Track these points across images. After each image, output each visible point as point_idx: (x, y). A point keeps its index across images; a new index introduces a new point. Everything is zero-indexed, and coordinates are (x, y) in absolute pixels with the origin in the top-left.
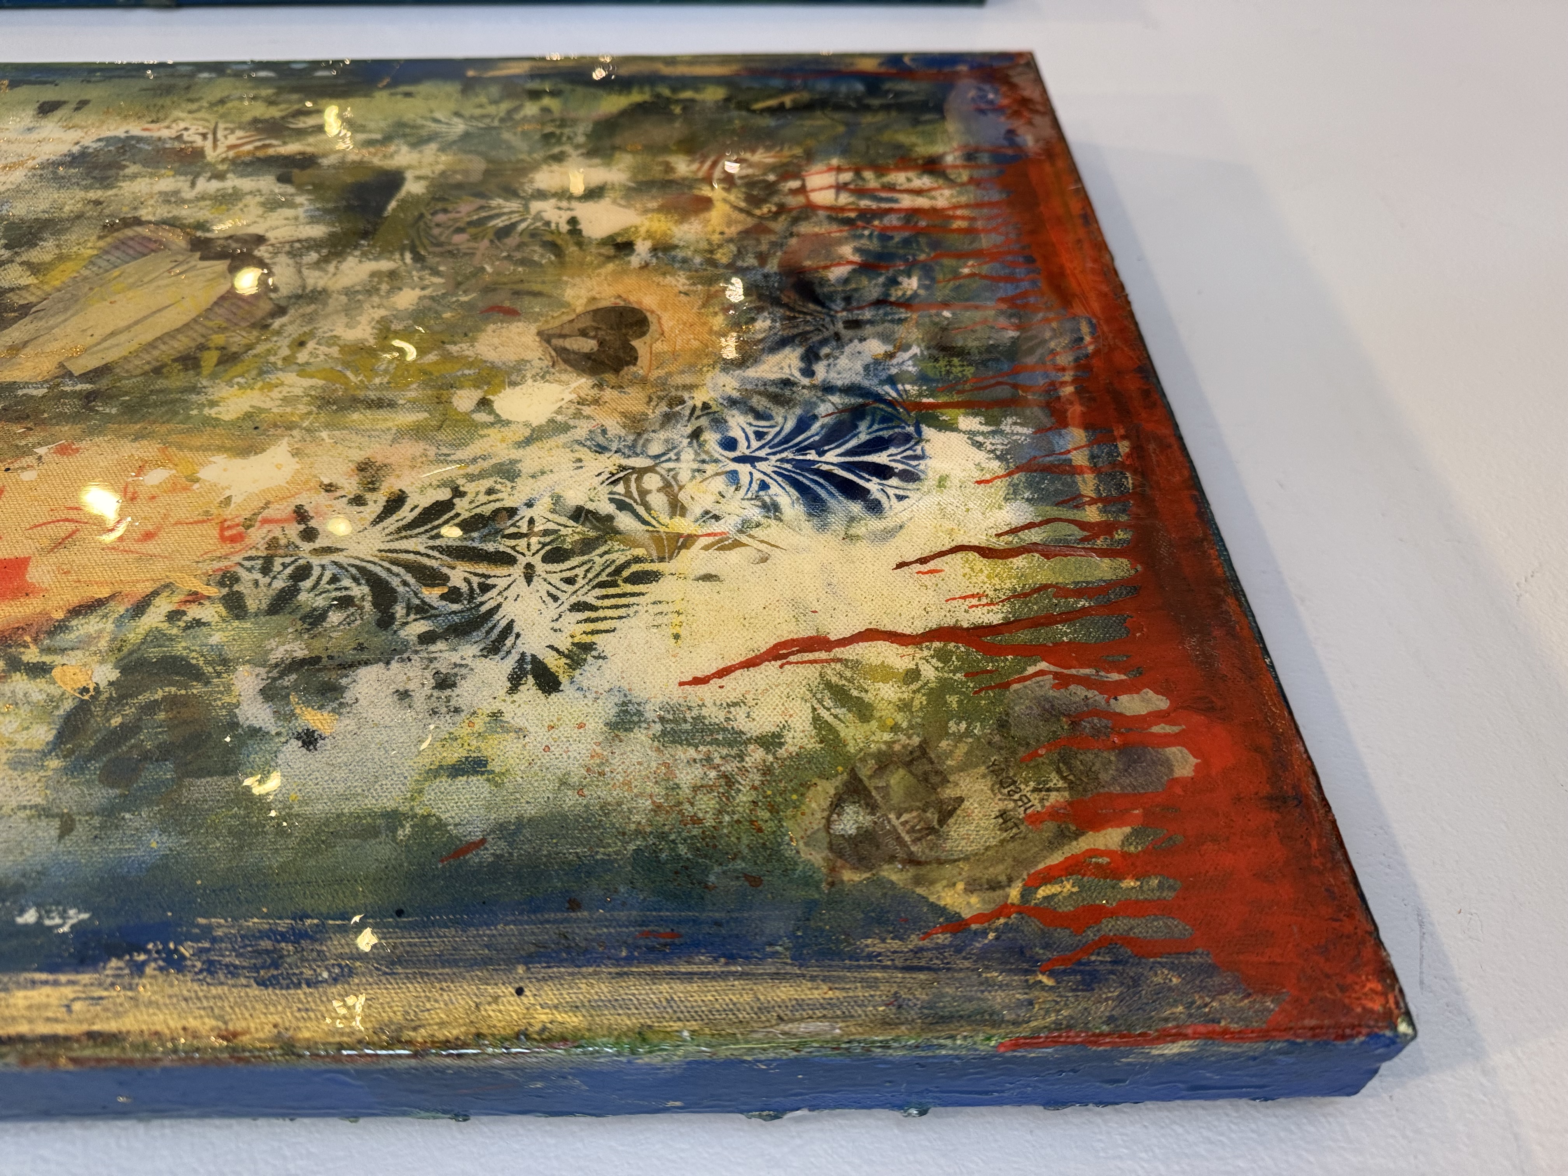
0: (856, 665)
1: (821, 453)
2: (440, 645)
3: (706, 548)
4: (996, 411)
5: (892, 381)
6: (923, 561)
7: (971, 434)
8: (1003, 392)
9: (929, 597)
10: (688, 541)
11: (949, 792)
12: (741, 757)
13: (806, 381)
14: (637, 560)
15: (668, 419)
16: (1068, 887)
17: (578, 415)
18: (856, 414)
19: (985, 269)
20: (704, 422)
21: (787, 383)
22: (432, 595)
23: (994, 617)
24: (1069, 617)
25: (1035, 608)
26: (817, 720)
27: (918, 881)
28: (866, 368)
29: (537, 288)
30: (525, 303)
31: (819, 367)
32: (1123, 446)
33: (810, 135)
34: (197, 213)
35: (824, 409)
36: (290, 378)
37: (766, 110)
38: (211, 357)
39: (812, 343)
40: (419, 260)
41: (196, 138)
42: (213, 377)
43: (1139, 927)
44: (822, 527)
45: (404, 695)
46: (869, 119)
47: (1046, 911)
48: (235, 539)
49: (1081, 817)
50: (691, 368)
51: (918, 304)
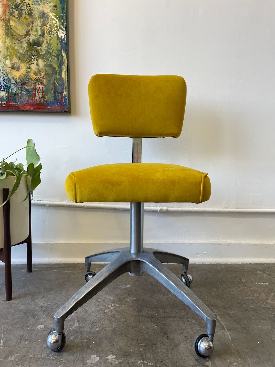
1: (3, 84)
4: (8, 97)
5: (11, 90)
7: (5, 95)
8: (10, 98)
15: (7, 73)
17: (6, 66)
18: (7, 87)
19: (26, 99)
20: (6, 75)
21: (11, 82)
28: (13, 88)
29: (23, 61)
30: (20, 60)
31: (13, 84)
32: (4, 106)
33: (49, 86)
34: (34, 29)
35: (8, 84)
36: (10, 44)
37: (54, 82)
38: (13, 37)
39: (16, 84)
40: (27, 51)
41: (48, 24)
42: (11, 38)
46: (53, 92)
50: (12, 74)
51: (21, 93)
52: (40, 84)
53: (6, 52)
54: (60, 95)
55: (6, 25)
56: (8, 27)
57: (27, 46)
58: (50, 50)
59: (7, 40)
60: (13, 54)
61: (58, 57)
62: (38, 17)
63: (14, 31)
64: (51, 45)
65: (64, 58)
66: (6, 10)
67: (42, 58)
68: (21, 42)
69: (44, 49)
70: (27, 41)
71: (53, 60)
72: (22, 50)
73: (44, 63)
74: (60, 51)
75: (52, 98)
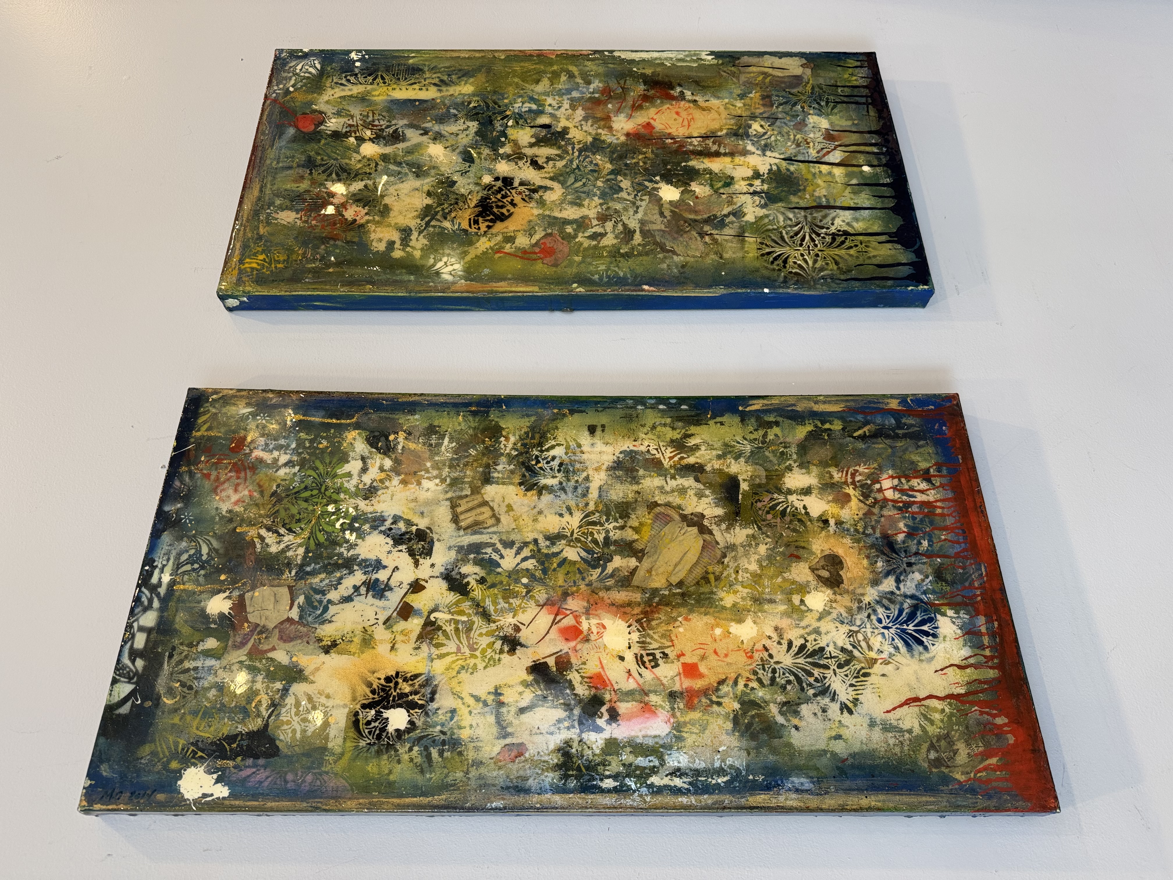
0: (927, 707)
1: (908, 625)
2: (819, 698)
3: (881, 664)
4: (958, 608)
5: (925, 593)
6: (942, 670)
7: (951, 617)
8: (959, 599)
9: (945, 683)
10: (875, 661)
11: (955, 747)
12: (903, 736)
13: (898, 592)
14: (863, 668)
15: (860, 609)
16: (984, 774)
17: (831, 607)
18: (915, 609)
19: (949, 537)
20: (870, 611)
21: (892, 593)
22: (811, 680)
23: (962, 691)
24: (982, 691)
25: (973, 688)
26: (920, 724)
27: (950, 772)
28: (916, 586)
29: (802, 544)
30: (801, 552)
31: (901, 586)
32: (996, 624)
33: (879, 455)
34: (675, 499)
35: (906, 606)
36: (740, 588)
37: (859, 437)
38: (712, 577)
39: (897, 574)
40: (760, 528)
41: (655, 452)
42: (716, 587)
43: (1000, 784)
44: (912, 656)
45: (815, 714)
46: (899, 444)
47: (979, 780)
48: (751, 657)
49: (987, 755)
50: (861, 586)
51: (929, 555)
52: (877, 486)
53: (773, 606)
54: (904, 420)
55: (667, 605)
56: (675, 594)
57: (741, 525)
58: (748, 448)
59: (728, 600)
60: (780, 580)
61: (770, 425)
62: (631, 483)
63: (690, 571)
64: (726, 445)
65: (766, 405)
66: (609, 601)
67: (781, 476)
68: (732, 547)
69: (744, 469)
70: (724, 526)
71: (782, 440)
72: (757, 545)
73: (796, 470)
74: (744, 417)
75: (922, 446)
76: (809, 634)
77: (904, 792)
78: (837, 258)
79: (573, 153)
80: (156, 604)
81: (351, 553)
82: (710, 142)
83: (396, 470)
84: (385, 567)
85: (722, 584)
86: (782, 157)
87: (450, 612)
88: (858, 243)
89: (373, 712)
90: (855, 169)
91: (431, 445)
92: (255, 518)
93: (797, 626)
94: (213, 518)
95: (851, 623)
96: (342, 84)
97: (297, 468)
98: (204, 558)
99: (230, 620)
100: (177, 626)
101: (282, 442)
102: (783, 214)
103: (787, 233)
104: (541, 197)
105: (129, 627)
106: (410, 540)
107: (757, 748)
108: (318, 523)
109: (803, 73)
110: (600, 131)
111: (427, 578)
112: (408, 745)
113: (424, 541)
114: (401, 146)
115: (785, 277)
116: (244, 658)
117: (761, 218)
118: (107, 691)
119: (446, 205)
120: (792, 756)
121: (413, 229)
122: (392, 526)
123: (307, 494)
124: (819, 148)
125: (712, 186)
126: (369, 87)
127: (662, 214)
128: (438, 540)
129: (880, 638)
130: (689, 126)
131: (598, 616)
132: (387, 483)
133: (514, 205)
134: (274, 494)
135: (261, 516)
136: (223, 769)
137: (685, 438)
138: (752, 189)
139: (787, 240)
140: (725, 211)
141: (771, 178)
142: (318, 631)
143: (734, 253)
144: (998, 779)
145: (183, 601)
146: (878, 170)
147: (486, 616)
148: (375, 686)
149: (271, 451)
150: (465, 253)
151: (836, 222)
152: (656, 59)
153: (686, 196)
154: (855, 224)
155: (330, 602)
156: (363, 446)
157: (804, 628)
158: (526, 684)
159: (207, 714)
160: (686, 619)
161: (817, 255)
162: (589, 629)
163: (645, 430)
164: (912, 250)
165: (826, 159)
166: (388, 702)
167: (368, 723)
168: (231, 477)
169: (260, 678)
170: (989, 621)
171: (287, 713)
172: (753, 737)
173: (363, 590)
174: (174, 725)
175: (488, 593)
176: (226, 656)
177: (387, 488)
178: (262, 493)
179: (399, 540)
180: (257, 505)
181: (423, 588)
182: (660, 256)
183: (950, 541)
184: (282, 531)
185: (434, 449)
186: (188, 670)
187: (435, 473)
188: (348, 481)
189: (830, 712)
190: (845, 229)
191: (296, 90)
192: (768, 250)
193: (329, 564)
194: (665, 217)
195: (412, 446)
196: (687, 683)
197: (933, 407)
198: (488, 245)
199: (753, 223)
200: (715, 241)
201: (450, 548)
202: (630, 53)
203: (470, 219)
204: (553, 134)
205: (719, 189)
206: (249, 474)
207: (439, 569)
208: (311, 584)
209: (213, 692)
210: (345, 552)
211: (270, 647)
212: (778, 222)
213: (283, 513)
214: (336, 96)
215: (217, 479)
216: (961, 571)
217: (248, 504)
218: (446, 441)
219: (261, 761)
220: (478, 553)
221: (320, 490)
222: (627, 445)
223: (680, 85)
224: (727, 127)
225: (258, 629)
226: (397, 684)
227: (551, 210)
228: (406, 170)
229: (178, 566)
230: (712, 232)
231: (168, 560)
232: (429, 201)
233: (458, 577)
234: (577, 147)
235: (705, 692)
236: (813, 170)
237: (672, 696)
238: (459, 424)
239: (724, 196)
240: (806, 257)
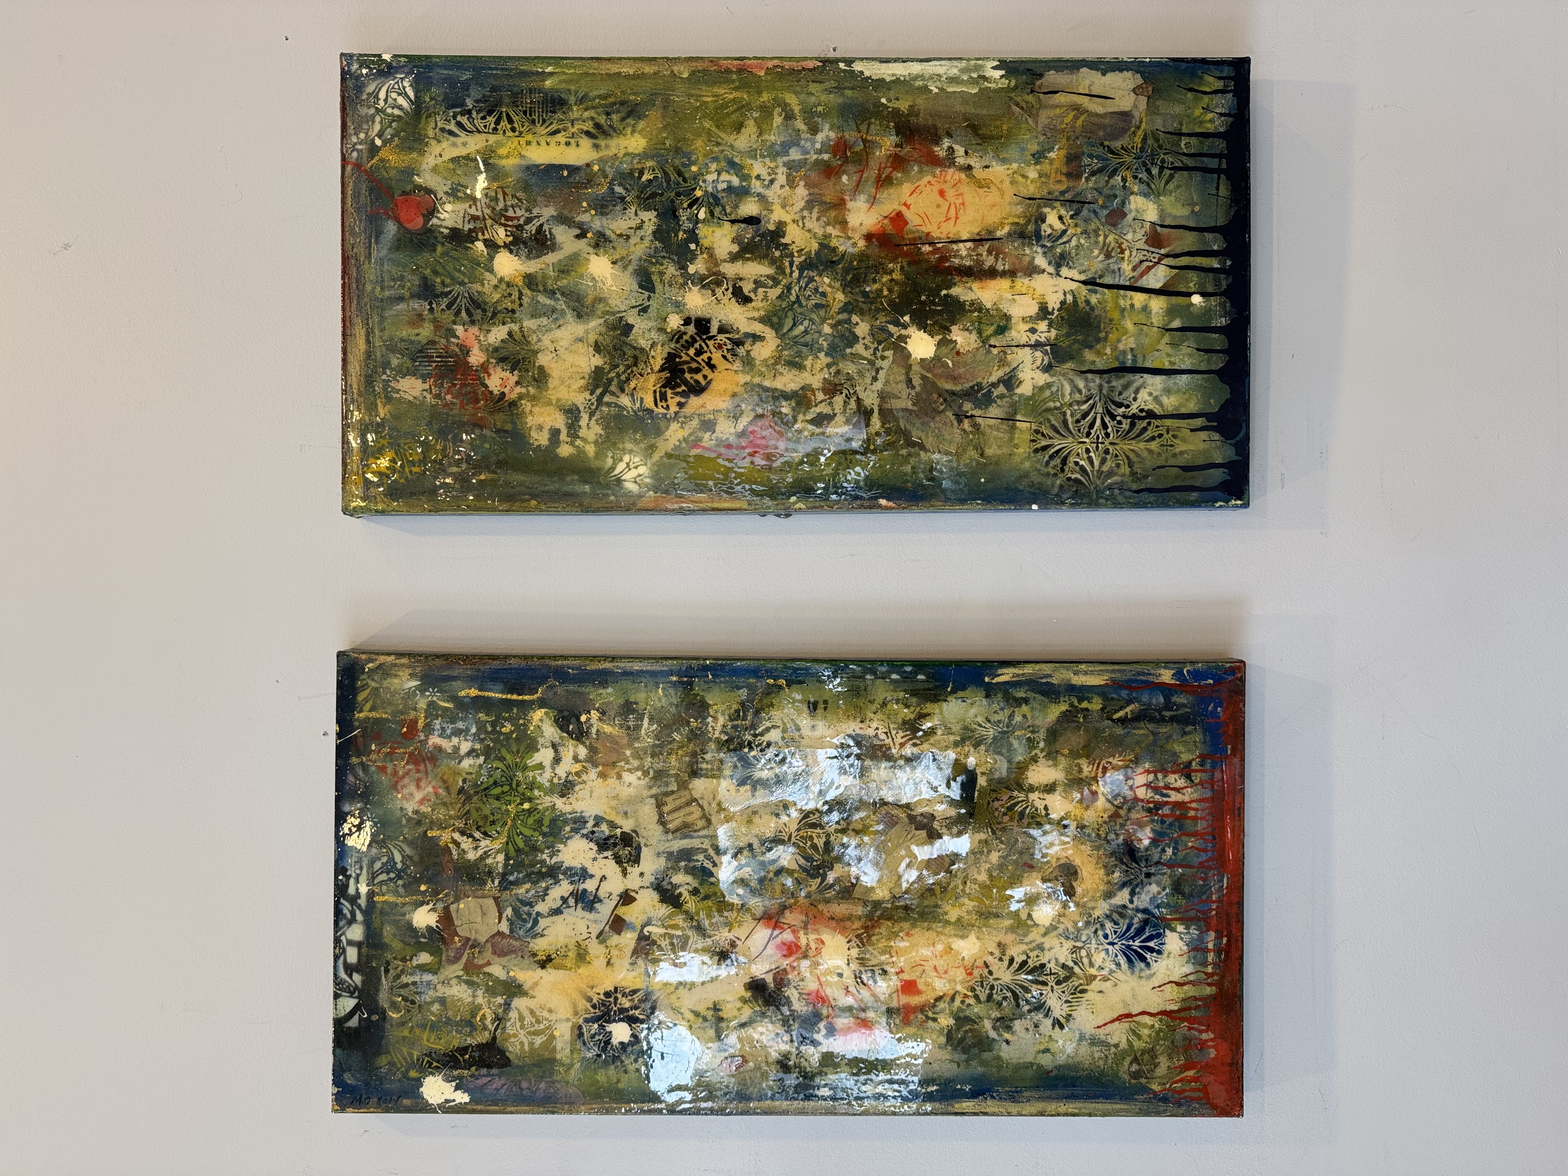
0: (1138, 1023)
1: (1134, 941)
2: (1033, 1014)
3: (1100, 980)
4: (1189, 923)
5: (1158, 907)
6: (1160, 987)
7: (1180, 933)
8: (1193, 913)
9: (1160, 1000)
10: (1095, 977)
11: (1157, 1060)
12: (1109, 1050)
13: (1130, 906)
14: (1081, 985)
15: (1088, 923)
16: (1179, 1084)
17: (1059, 922)
18: (1146, 922)
19: (1197, 844)
20: (1098, 926)
21: (1124, 906)
22: (1028, 996)
23: (1175, 1007)
24: (1197, 1007)
25: (1187, 1004)
26: (1128, 1040)
27: (1147, 1083)
28: (1151, 899)
30: (1035, 861)
31: (1135, 899)
32: (1225, 940)
33: (1138, 743)
35: (1136, 920)
36: (966, 901)
37: (1119, 720)
38: (937, 888)
39: (1133, 885)
40: (994, 832)
41: (883, 736)
42: (942, 899)
43: (1193, 1094)
44: (1133, 973)
45: (1027, 1029)
46: (1163, 730)
47: (1174, 1091)
48: (970, 974)
49: (1186, 1067)
50: (1093, 899)
51: (1171, 865)
52: (1130, 782)
53: (999, 920)
54: (1174, 699)
55: (889, 919)
56: (897, 907)
57: (974, 828)
58: (991, 733)
59: (953, 914)
60: (1009, 892)
61: (1018, 702)
64: (966, 728)
65: (1018, 675)
66: (828, 915)
67: (1024, 769)
69: (984, 760)
70: (955, 829)
71: (1030, 723)
72: (989, 852)
73: (1042, 761)
74: (990, 691)
75: (1190, 733)
76: (1031, 950)
77: (1101, 1100)
78: (1132, 456)
79: (792, 272)
80: (359, 917)
81: (554, 860)
82: (983, 250)
83: (592, 760)
84: (592, 876)
85: (948, 896)
86: (1083, 277)
87: (663, 926)
88: (1164, 432)
89: (596, 1026)
90: (1181, 300)
91: (629, 728)
92: (445, 820)
93: (1021, 942)
94: (399, 820)
95: (1077, 939)
96: (451, 133)
97: (482, 758)
98: (399, 866)
99: (439, 934)
100: (386, 940)
101: (460, 725)
102: (1071, 381)
103: (1072, 415)
104: (748, 352)
105: (337, 941)
106: (615, 845)
107: (967, 1061)
108: (514, 826)
109: (1135, 106)
110: (830, 230)
111: (637, 888)
112: (633, 1057)
113: (631, 846)
114: (551, 258)
115: (1061, 486)
116: (461, 973)
117: (1041, 389)
118: (332, 1006)
119: (622, 368)
120: (999, 1068)
121: (582, 409)
122: (595, 829)
123: (497, 791)
124: (1137, 260)
125: (980, 333)
126: (493, 138)
127: (909, 382)
128: (646, 846)
129: (1103, 954)
130: (957, 218)
131: (816, 931)
132: (584, 777)
133: (712, 367)
134: (461, 791)
135: (451, 817)
136: (460, 1078)
137: (919, 718)
138: (1034, 338)
139: (1071, 426)
140: (994, 379)
141: (1062, 318)
142: (531, 945)
143: (999, 447)
144: (1192, 1090)
145: (387, 914)
146: (1214, 301)
147: (700, 929)
148: (595, 1001)
149: (449, 737)
150: (652, 448)
151: (1140, 396)
152: (916, 77)
153: (945, 351)
154: (1165, 400)
155: (538, 914)
156: (552, 729)
157: (1027, 944)
158: (744, 1001)
159: (434, 1027)
160: (908, 934)
161: (1107, 452)
162: (808, 945)
163: (874, 707)
164: (1233, 442)
165: (1145, 282)
166: (609, 1016)
167: (593, 1036)
168: (410, 770)
169: (480, 993)
170: (1219, 937)
171: (512, 1026)
172: (965, 1051)
173: (571, 901)
174: (404, 1038)
175: (700, 905)
176: (442, 970)
177: (585, 782)
178: (447, 789)
179: (603, 845)
180: (444, 804)
181: (634, 899)
182: (904, 452)
183: (1197, 849)
184: (477, 835)
185: (633, 732)
186: (406, 985)
187: (636, 763)
188: (541, 775)
189: (1041, 1028)
190: (1151, 407)
191: (385, 143)
192: (1044, 443)
193: (533, 873)
194: (913, 387)
195: (607, 729)
196: (905, 999)
197: (1211, 682)
198: (681, 434)
199: (1029, 398)
200: (976, 426)
201: (658, 855)
202: (877, 65)
203: (655, 392)
204: (762, 235)
205: (988, 338)
206: (429, 766)
207: (649, 879)
208: (516, 894)
209: (436, 1007)
210: (548, 860)
211: (485, 961)
212: (1063, 396)
213: (474, 814)
214: (446, 157)
215: (395, 773)
216: (1201, 883)
217: (435, 804)
218: (646, 721)
219: (494, 1071)
220: (690, 860)
221: (511, 785)
222: (853, 727)
223: (949, 135)
224: (1011, 220)
225: (470, 943)
226: (616, 999)
227: (762, 375)
228: (561, 305)
229: (373, 876)
230: (974, 413)
231: (361, 868)
232: (598, 361)
233: (669, 887)
234: (797, 260)
235: (922, 1009)
236: (1122, 302)
237: (890, 1012)
238: (660, 699)
239: (995, 351)
240: (1092, 454)
